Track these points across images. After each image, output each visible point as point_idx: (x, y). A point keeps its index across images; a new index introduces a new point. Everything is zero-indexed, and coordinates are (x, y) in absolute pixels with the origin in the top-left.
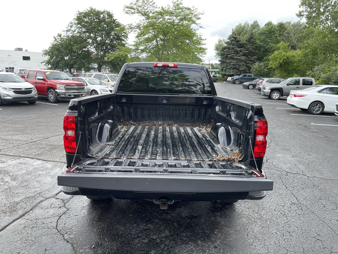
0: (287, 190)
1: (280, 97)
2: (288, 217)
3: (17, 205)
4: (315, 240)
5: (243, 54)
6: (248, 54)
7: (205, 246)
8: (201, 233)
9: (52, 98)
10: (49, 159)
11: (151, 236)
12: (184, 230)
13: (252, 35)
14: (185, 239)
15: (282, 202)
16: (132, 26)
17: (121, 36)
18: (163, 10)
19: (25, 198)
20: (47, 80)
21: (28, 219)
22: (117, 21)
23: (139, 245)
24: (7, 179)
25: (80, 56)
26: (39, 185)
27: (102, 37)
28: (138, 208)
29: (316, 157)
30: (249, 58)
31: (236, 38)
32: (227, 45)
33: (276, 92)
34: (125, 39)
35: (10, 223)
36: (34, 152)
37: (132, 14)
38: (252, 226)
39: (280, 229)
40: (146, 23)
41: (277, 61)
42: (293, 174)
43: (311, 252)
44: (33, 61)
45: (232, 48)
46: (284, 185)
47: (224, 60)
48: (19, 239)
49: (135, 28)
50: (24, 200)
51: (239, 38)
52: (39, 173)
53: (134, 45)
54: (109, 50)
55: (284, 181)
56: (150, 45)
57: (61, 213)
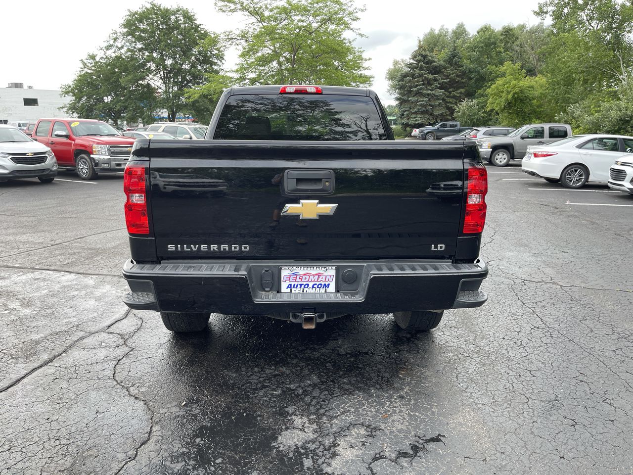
0: (525, 308)
1: (508, 161)
2: (527, 348)
3: (36, 344)
4: (577, 381)
5: (439, 86)
6: (448, 86)
7: (383, 396)
8: (376, 378)
9: (84, 170)
10: (90, 272)
11: (286, 384)
12: (345, 374)
13: (455, 50)
14: (346, 387)
15: (516, 326)
16: (232, 36)
17: (211, 57)
18: (290, 4)
19: (51, 334)
20: (74, 137)
21: (59, 366)
22: (202, 27)
23: (265, 399)
24: (15, 305)
25: (134, 95)
26: (75, 313)
27: (174, 58)
28: (260, 343)
29: (575, 254)
30: (450, 93)
31: (425, 57)
32: (409, 70)
33: (501, 152)
34: (219, 62)
35: (27, 374)
36: (59, 260)
37: (231, 13)
38: (464, 363)
39: (513, 366)
40: (258, 30)
41: (501, 97)
42: (534, 283)
43: (570, 399)
44: (44, 107)
45: (419, 74)
46: (519, 300)
47: (405, 98)
48: (46, 398)
49: (238, 38)
50: (49, 338)
51: (431, 56)
52: (72, 294)
53: (237, 71)
54: (188, 82)
55: (520, 294)
56: (267, 70)
57: (120, 356)
